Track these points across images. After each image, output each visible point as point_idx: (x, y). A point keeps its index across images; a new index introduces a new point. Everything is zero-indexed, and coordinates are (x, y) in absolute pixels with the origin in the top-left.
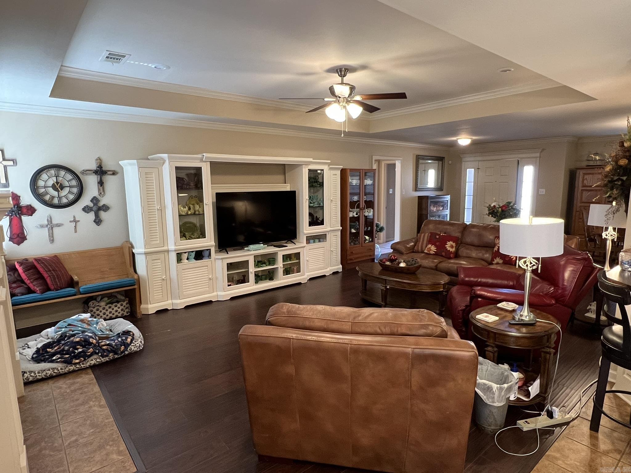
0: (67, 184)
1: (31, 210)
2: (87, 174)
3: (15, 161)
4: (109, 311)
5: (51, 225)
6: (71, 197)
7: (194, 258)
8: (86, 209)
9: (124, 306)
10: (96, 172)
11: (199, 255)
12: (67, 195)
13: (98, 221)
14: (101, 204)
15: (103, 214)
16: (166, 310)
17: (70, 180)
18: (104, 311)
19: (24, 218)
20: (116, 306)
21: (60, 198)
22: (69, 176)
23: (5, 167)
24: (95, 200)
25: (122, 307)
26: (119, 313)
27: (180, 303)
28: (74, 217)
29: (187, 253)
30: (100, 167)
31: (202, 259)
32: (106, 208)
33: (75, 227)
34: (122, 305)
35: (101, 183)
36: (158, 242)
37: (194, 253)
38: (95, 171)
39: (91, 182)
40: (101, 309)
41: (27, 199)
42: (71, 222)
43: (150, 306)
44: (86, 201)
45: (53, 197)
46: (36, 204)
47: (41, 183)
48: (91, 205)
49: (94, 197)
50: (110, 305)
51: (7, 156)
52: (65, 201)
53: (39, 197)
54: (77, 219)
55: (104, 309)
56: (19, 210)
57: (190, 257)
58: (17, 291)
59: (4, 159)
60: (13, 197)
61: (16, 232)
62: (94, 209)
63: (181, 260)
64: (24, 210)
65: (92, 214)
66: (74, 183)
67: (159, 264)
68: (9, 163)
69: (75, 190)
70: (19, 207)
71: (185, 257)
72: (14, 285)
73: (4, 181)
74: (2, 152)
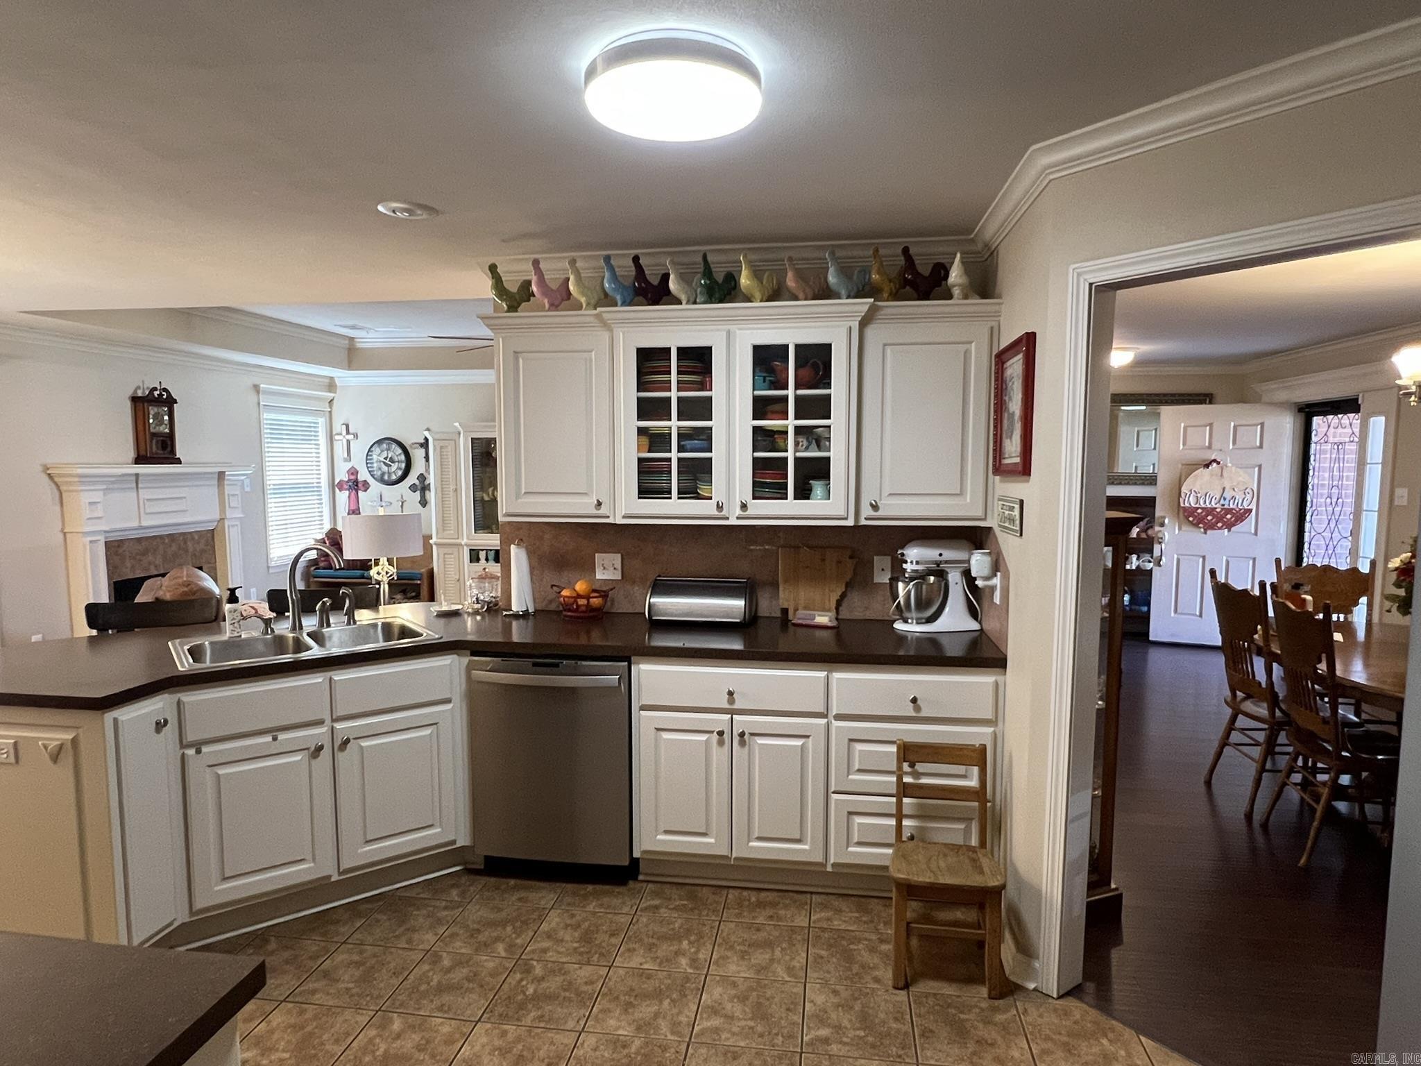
0: (396, 459)
1: (366, 486)
2: (414, 448)
3: (356, 436)
5: (381, 500)
6: (400, 473)
7: (494, 560)
8: (413, 488)
10: (422, 445)
12: (396, 470)
13: (423, 502)
14: (427, 482)
15: (428, 495)
17: (400, 454)
21: (389, 474)
22: (399, 451)
23: (348, 442)
24: (421, 478)
28: (402, 496)
29: (484, 551)
33: (402, 506)
35: (426, 458)
36: (452, 532)
37: (493, 552)
38: (422, 443)
39: (417, 455)
41: (364, 475)
42: (398, 501)
44: (412, 479)
45: (384, 473)
46: (371, 480)
47: (374, 458)
48: (417, 482)
49: (421, 475)
51: (351, 431)
52: (394, 477)
53: (373, 472)
54: (404, 498)
56: (356, 485)
57: (489, 558)
58: (322, 564)
59: (348, 433)
60: (353, 472)
61: (353, 507)
62: (419, 487)
63: (478, 560)
64: (360, 485)
65: (418, 492)
66: (403, 457)
67: (451, 560)
68: (350, 437)
69: (403, 465)
70: (356, 482)
71: (482, 555)
72: (323, 559)
73: (346, 455)
74: (347, 426)
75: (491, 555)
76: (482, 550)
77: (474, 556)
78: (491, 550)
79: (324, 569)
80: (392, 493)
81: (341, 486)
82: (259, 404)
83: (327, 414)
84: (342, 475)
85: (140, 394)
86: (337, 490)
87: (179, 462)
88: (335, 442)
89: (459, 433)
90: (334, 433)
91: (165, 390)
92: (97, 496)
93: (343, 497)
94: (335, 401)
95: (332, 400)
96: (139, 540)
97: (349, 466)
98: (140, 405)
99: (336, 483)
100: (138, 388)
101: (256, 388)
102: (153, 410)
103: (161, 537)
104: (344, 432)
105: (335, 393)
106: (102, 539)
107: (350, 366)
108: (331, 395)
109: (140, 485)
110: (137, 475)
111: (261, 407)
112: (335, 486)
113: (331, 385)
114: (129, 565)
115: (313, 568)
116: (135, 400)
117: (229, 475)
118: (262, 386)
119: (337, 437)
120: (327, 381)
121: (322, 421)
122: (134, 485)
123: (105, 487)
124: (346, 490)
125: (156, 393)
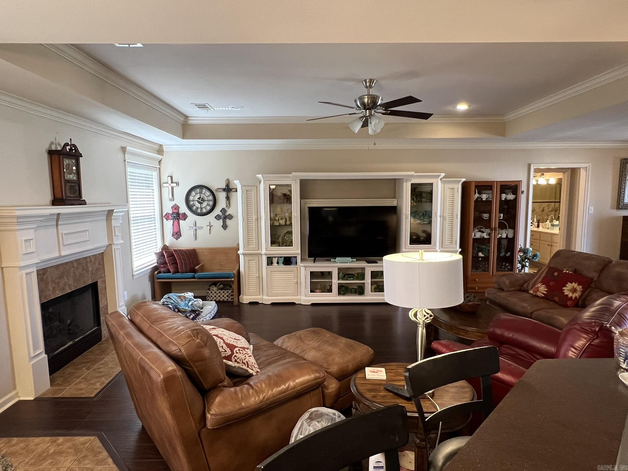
0: (206, 199)
1: (185, 217)
2: (219, 192)
3: (178, 184)
4: (218, 295)
5: (196, 227)
6: (209, 208)
7: (283, 263)
8: (218, 217)
9: (229, 294)
11: (288, 261)
12: (206, 206)
13: (225, 227)
14: (227, 214)
15: (228, 222)
16: (257, 303)
17: (208, 196)
18: (215, 294)
19: (181, 222)
20: (223, 292)
21: (201, 208)
22: (208, 193)
23: (172, 188)
24: (223, 211)
25: (227, 294)
26: (225, 298)
27: (267, 299)
28: (210, 223)
29: (277, 258)
30: (228, 185)
31: (290, 265)
32: (230, 217)
33: (210, 229)
34: (228, 292)
35: (228, 198)
36: (254, 246)
37: (283, 258)
38: (224, 189)
39: (221, 197)
40: (213, 292)
41: (184, 209)
42: (207, 226)
43: (245, 297)
44: (217, 211)
45: (197, 208)
46: (188, 212)
47: (191, 198)
48: (221, 214)
49: (223, 209)
50: (220, 291)
51: (174, 181)
52: (204, 211)
53: (190, 207)
54: (211, 224)
55: (215, 292)
56: (177, 216)
57: (280, 262)
58: (162, 270)
59: (172, 182)
60: (176, 207)
61: (176, 231)
62: (222, 217)
63: (272, 263)
64: (181, 216)
65: (221, 221)
66: (211, 198)
67: (253, 264)
68: (174, 185)
69: (211, 203)
70: (178, 214)
71: (275, 261)
72: (162, 266)
73: (171, 197)
74: (172, 177)
75: (281, 260)
76: (275, 257)
77: (270, 261)
78: (281, 257)
79: (164, 272)
80: (202, 221)
81: (167, 217)
82: (125, 161)
83: (158, 169)
84: (168, 209)
85: (53, 148)
86: (164, 220)
87: (84, 203)
88: (162, 188)
89: (260, 182)
90: (162, 182)
91: (74, 146)
92: (30, 234)
93: (169, 224)
94: (162, 161)
95: (161, 160)
96: (57, 267)
97: (173, 203)
98: (55, 157)
99: (164, 215)
100: (52, 143)
101: (124, 150)
102: (66, 162)
103: (72, 262)
104: (170, 182)
105: (163, 156)
106: (34, 269)
107: (184, 136)
108: (160, 157)
109: (59, 223)
110: (59, 214)
111: (126, 162)
112: (164, 217)
113: (160, 150)
114: (51, 288)
115: (156, 272)
116: (51, 153)
117: (116, 212)
118: (128, 148)
119: (164, 185)
120: (157, 147)
121: (155, 174)
122: (55, 223)
123: (36, 226)
124: (171, 219)
125: (68, 148)
